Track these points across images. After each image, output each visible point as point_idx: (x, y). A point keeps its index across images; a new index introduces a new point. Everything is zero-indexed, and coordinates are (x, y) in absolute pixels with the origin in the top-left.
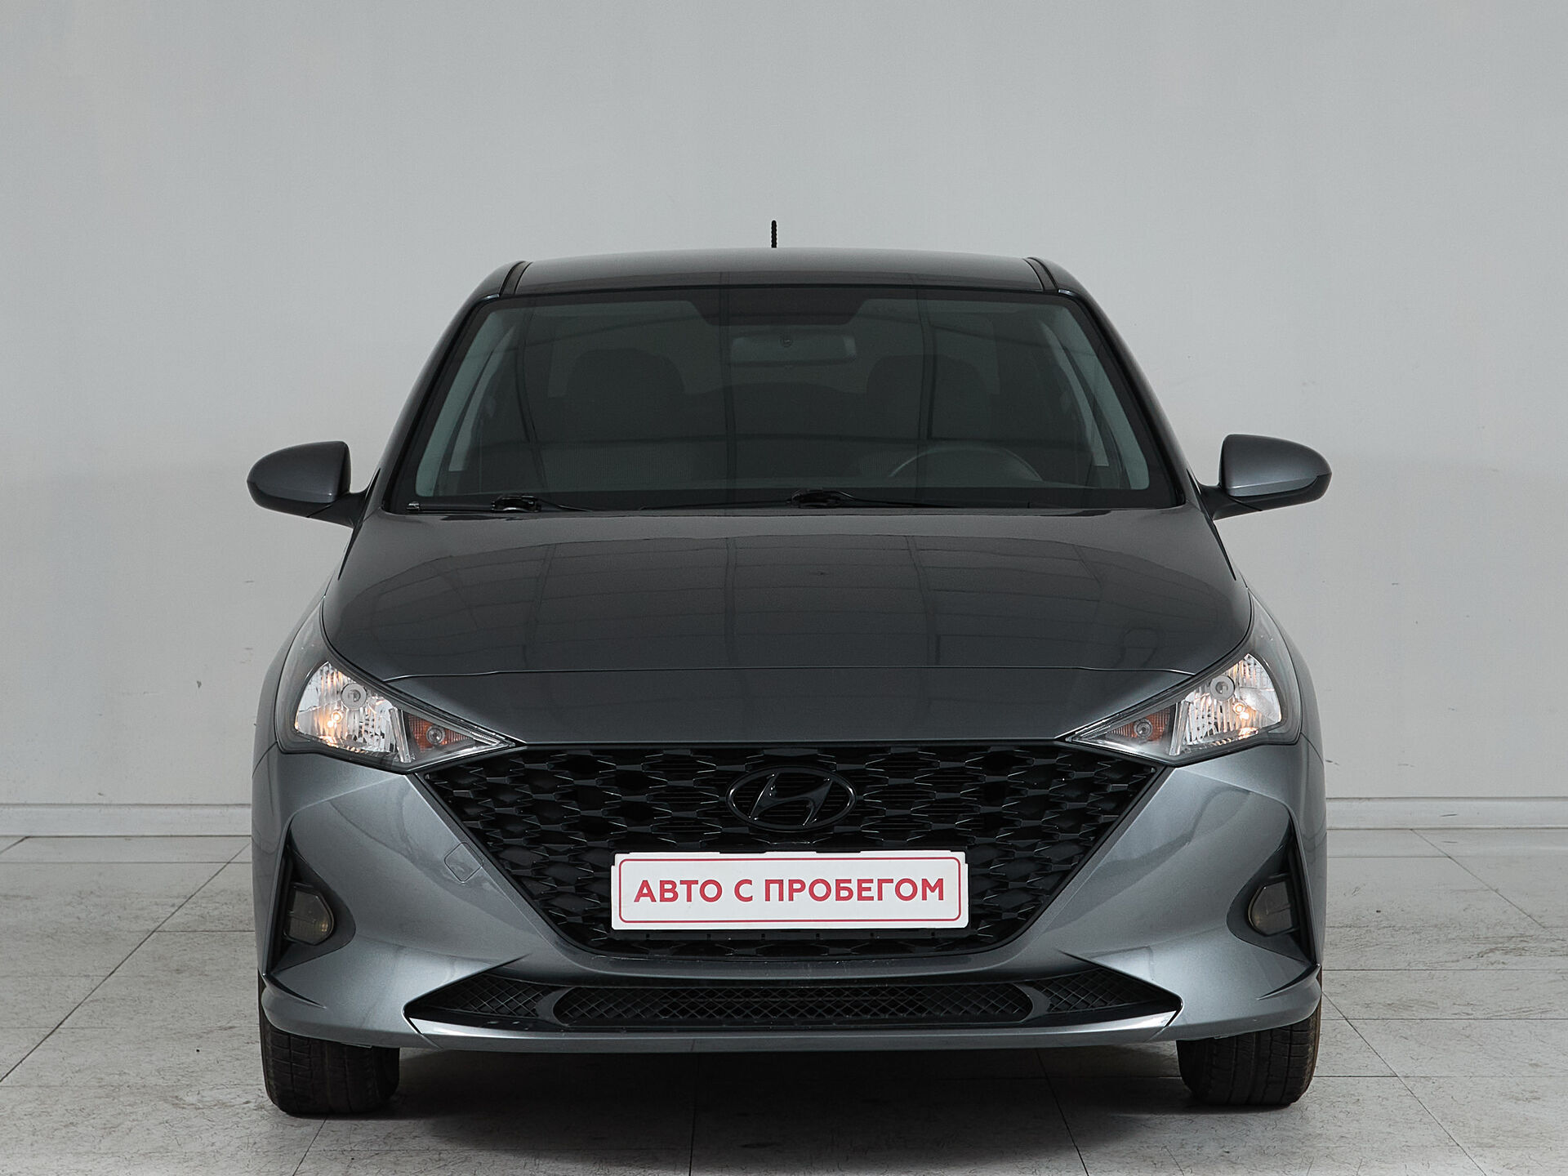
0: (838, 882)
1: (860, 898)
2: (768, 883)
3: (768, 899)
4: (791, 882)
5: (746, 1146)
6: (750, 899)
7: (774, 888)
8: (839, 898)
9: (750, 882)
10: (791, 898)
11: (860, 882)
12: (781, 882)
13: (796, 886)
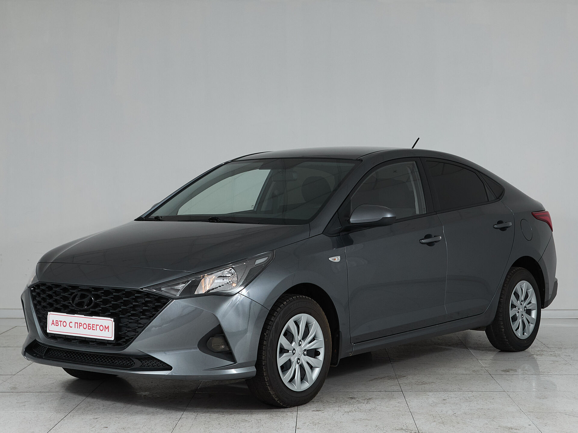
0: (88, 324)
2: (75, 323)
3: (75, 328)
5: (313, 411)
6: (71, 327)
9: (71, 322)
10: (79, 328)
11: (93, 325)
12: (77, 323)
13: (80, 325)
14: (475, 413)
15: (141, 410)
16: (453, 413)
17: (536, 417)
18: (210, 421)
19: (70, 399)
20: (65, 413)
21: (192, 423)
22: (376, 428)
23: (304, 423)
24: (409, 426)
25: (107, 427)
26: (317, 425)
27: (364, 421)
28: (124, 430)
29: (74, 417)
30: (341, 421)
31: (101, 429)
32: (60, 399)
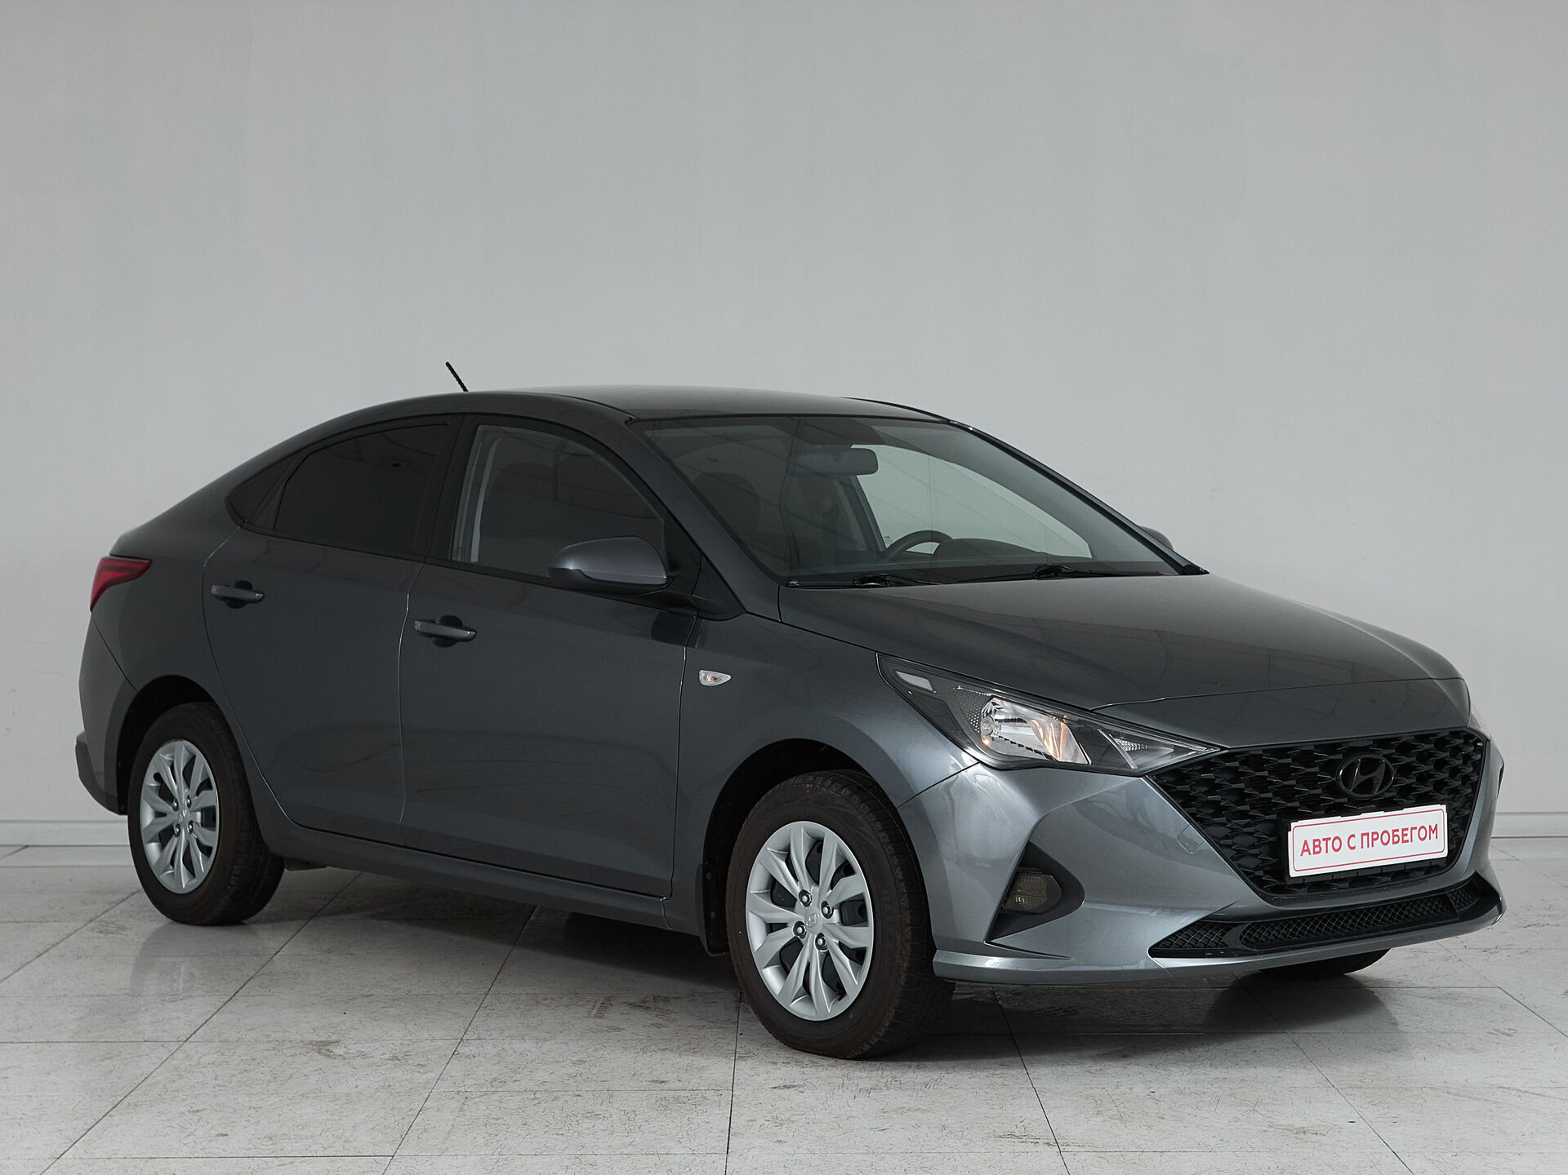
1: (1404, 842)
2: (1363, 835)
3: (1362, 846)
4: (1373, 833)
5: (775, 1088)
7: (1365, 837)
8: (1394, 843)
9: (1353, 836)
10: (1373, 846)
12: (1368, 834)
13: (1375, 837)
14: (1206, 1090)
15: (316, 1089)
16: (1147, 1091)
17: (1368, 1100)
18: (501, 1116)
19: (126, 1061)
20: (114, 1098)
21: (452, 1123)
22: (944, 1132)
23: (752, 1121)
24: (1031, 1126)
25: (226, 1135)
26: (784, 1126)
27: (910, 1113)
28: (271, 1142)
29: (137, 1109)
30: (849, 1114)
31: (210, 1138)
32: (102, 1060)
